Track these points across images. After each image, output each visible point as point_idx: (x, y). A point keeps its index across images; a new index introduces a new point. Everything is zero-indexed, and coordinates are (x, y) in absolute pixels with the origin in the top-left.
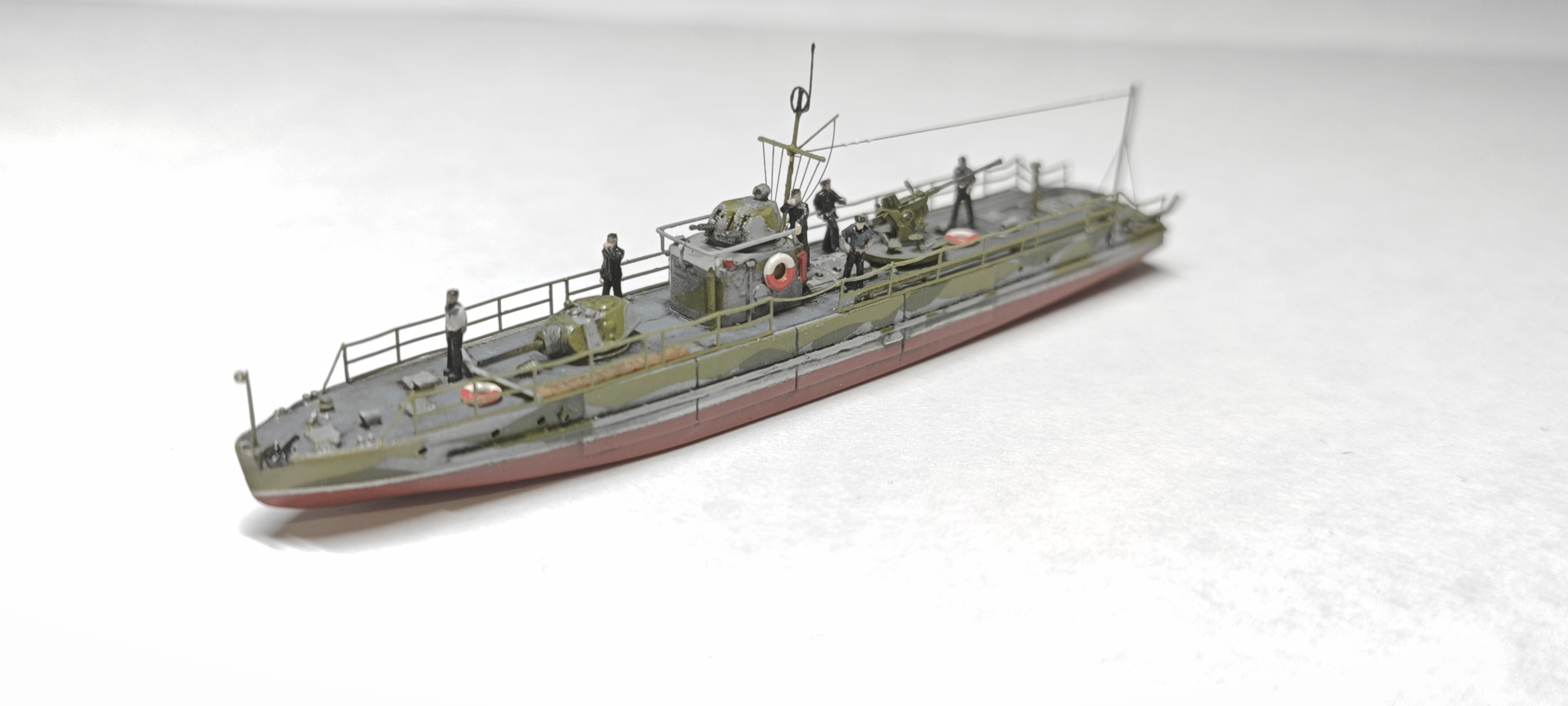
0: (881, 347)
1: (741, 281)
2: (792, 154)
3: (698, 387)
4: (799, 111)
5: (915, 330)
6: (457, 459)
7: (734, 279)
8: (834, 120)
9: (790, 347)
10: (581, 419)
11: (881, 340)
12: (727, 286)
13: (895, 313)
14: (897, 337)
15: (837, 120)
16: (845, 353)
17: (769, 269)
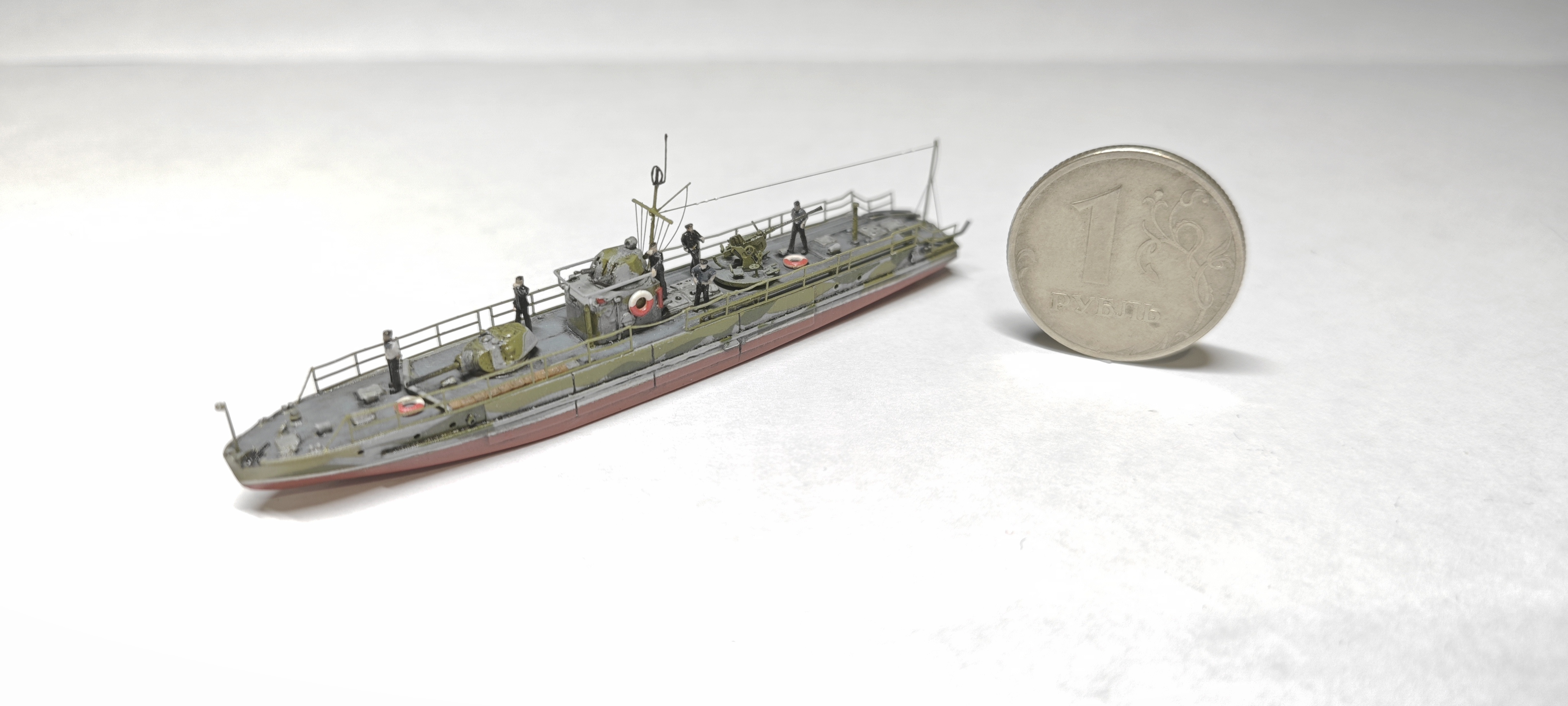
0: (722, 351)
1: (610, 313)
2: (653, 215)
3: (575, 392)
4: (657, 183)
5: (749, 338)
6: (388, 455)
7: (604, 311)
8: (686, 187)
9: (647, 358)
10: (484, 421)
11: (722, 347)
12: (599, 317)
13: (732, 327)
14: (734, 344)
15: (689, 187)
16: (693, 359)
17: (633, 301)
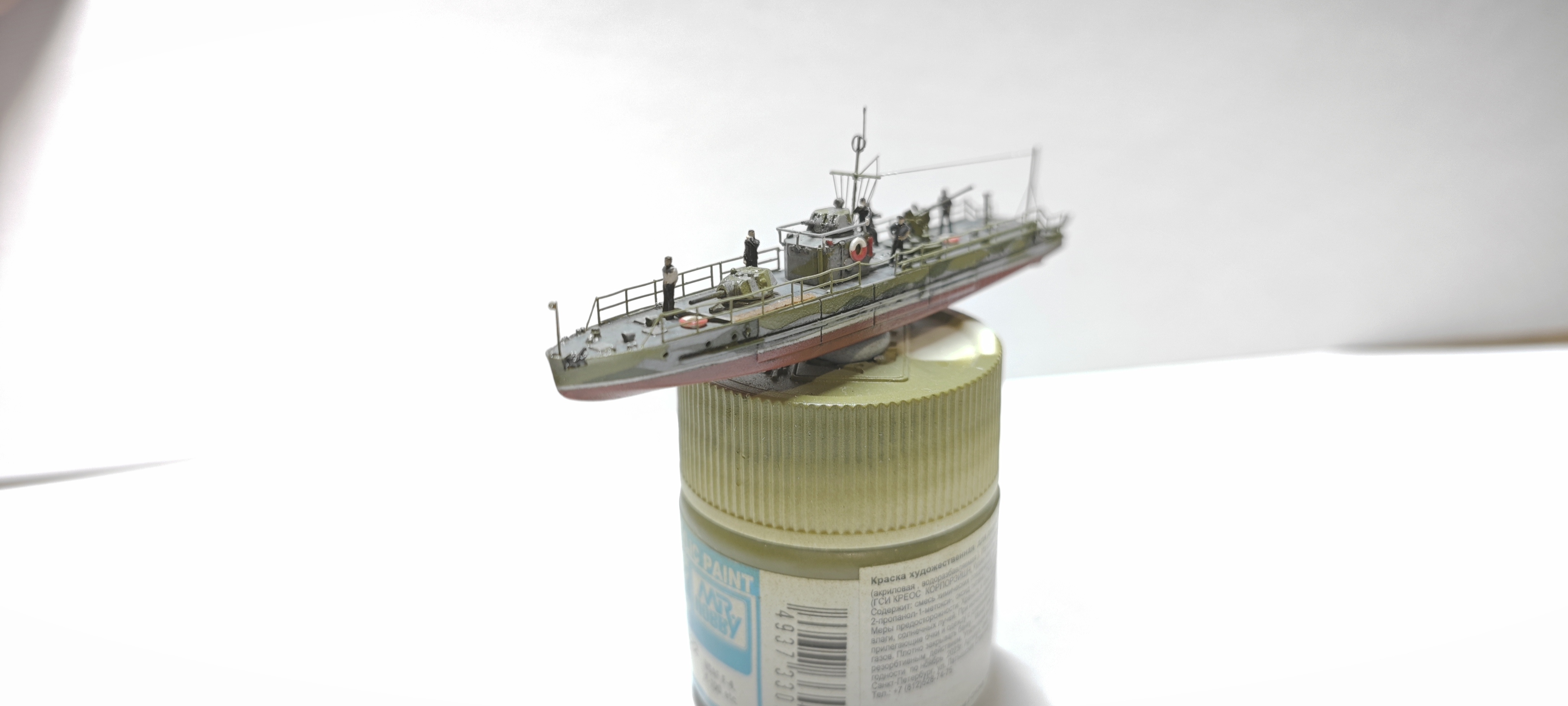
0: (919, 300)
1: (837, 254)
2: (856, 177)
3: (822, 319)
4: (859, 150)
5: (936, 290)
6: (686, 362)
7: (832, 253)
8: (877, 158)
9: (870, 296)
10: (757, 338)
11: (919, 295)
12: (830, 258)
13: (925, 278)
15: (878, 159)
16: (900, 303)
17: (853, 247)
